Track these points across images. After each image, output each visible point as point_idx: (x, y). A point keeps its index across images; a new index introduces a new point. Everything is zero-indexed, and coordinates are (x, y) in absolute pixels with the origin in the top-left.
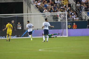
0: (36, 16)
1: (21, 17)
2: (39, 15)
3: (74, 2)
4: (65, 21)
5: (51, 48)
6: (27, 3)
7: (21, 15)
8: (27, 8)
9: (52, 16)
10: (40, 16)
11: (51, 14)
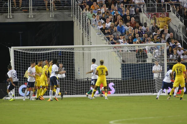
0: (100, 51)
1: (70, 52)
2: (107, 48)
3: (181, 23)
4: (162, 62)
5: (135, 119)
6: (83, 24)
7: (69, 49)
8: (83, 34)
9: (134, 51)
10: (110, 50)
11: (132, 47)
